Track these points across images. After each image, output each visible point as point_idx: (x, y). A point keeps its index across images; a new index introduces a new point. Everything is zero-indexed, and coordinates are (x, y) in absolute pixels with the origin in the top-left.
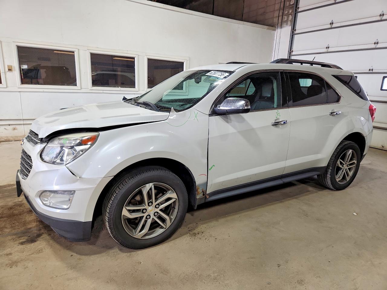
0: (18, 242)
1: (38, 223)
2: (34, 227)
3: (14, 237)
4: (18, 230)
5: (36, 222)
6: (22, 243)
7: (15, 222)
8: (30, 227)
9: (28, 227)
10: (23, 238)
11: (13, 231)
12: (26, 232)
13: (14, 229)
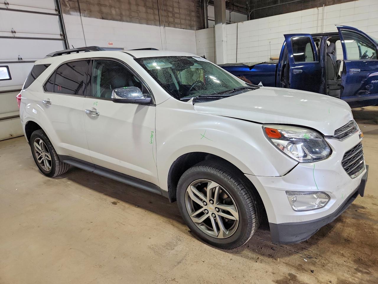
0: (367, 210)
1: (344, 220)
2: (349, 218)
3: (370, 217)
4: (366, 223)
5: (346, 223)
6: (363, 208)
7: (368, 234)
8: (353, 219)
9: (355, 220)
10: (362, 212)
11: (371, 224)
12: (358, 216)
13: (370, 225)
